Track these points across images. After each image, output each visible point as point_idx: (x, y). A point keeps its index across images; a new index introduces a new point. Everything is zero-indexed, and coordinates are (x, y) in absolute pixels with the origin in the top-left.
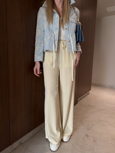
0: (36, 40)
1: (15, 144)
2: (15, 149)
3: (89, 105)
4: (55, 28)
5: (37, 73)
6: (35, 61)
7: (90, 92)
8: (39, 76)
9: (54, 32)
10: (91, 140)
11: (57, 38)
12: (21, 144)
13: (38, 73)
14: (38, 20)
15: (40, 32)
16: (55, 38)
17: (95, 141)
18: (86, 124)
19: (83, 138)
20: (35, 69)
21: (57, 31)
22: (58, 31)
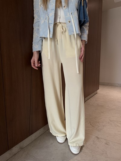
0: (34, 27)
1: (15, 149)
2: (15, 154)
3: (98, 105)
4: (51, 8)
5: (34, 65)
6: (33, 51)
7: (98, 91)
8: (37, 69)
9: (49, 13)
10: (102, 142)
11: (52, 21)
12: (22, 148)
13: (36, 65)
14: (34, 4)
15: (37, 17)
16: (50, 21)
17: (108, 144)
18: (95, 125)
19: (93, 141)
20: (32, 61)
21: (52, 12)
22: (54, 13)
